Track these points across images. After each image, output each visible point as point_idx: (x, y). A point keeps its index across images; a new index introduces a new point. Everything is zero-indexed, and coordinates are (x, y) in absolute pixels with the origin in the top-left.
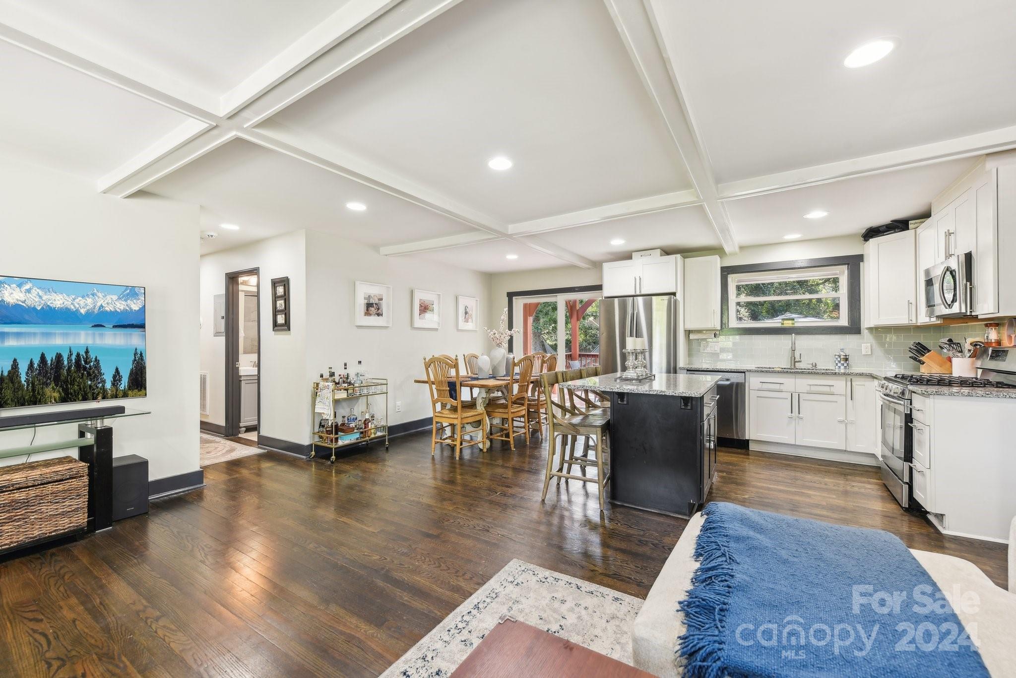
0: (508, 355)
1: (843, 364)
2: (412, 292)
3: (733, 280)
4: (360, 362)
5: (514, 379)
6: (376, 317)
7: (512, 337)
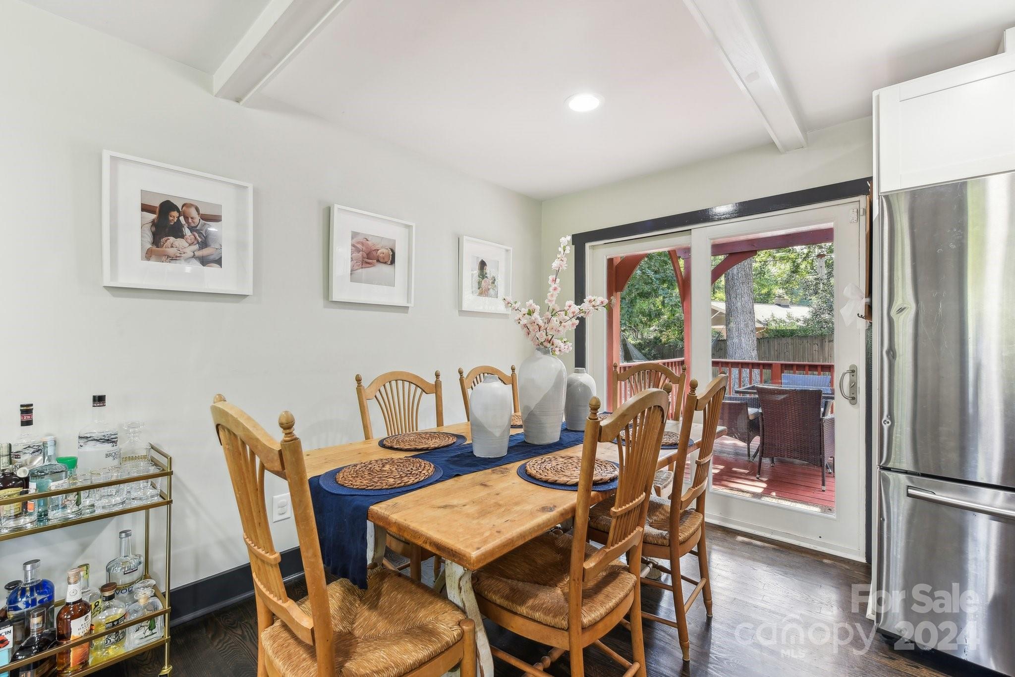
0: (574, 376)
2: (328, 214)
4: (99, 400)
5: (596, 483)
6: (196, 266)
7: (582, 321)
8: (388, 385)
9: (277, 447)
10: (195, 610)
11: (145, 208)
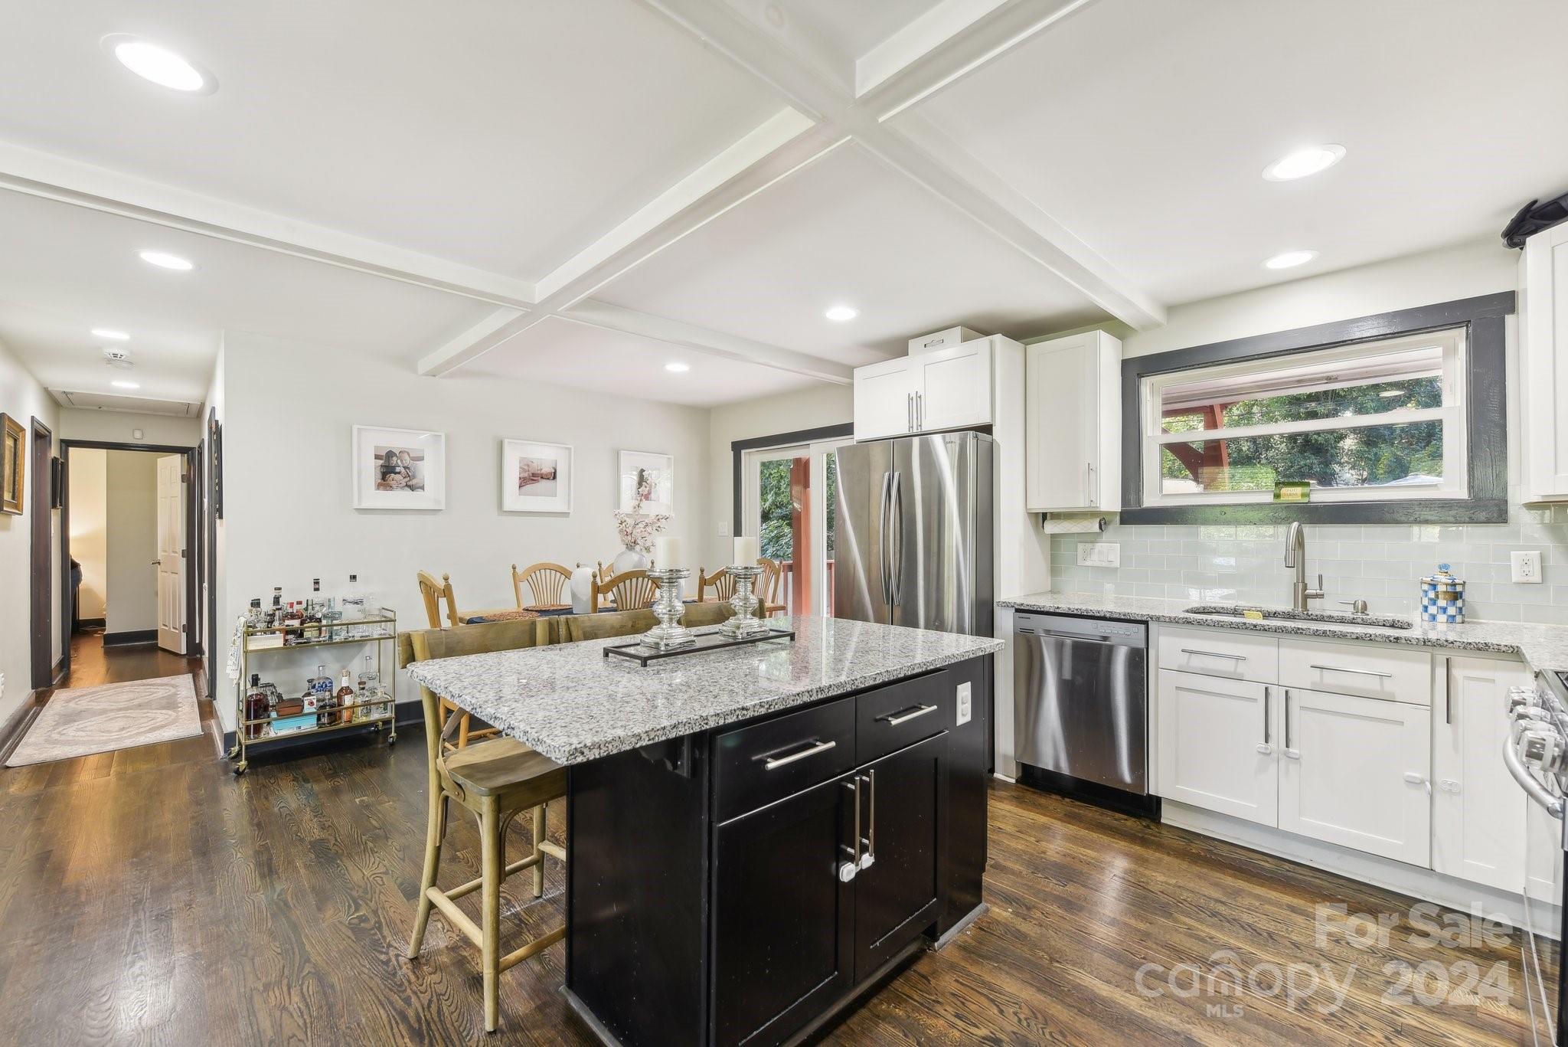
1: (1444, 610)
2: (500, 446)
3: (1152, 391)
4: (353, 578)
6: (408, 492)
8: (533, 575)
9: (443, 588)
10: (409, 720)
11: (377, 457)
